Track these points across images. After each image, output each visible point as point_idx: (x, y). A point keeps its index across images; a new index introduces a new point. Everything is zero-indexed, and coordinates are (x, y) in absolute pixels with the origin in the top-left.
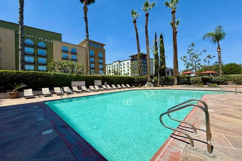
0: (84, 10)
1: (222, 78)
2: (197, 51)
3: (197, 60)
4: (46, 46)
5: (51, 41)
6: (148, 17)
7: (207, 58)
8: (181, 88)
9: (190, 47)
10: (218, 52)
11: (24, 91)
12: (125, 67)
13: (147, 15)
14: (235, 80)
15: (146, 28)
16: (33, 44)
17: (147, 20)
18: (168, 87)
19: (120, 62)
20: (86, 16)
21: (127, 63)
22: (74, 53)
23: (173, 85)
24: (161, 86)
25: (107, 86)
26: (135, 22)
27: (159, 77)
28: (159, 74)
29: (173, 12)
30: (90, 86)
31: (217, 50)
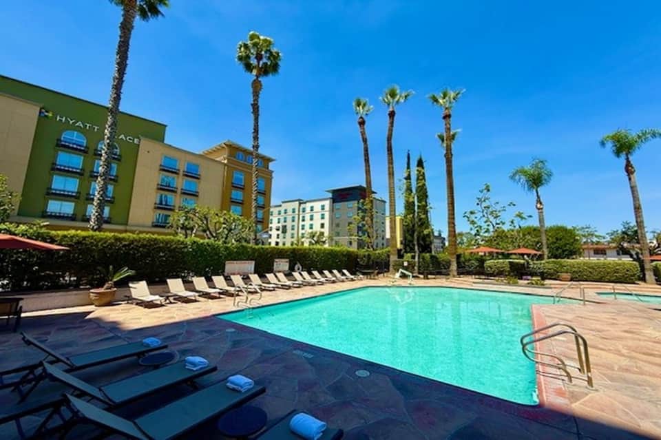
0: (253, 87)
1: (550, 266)
2: (497, 203)
3: (498, 222)
4: (118, 154)
5: (136, 141)
6: (393, 119)
7: (515, 219)
8: (472, 286)
9: (481, 191)
10: (539, 209)
11: (130, 287)
12: (315, 218)
13: (392, 115)
14: (574, 272)
15: (388, 140)
16: (85, 145)
17: (392, 123)
18: (438, 280)
19: (301, 202)
20: (257, 101)
21: (320, 208)
22: (192, 175)
23: (449, 275)
24: (422, 276)
25: (302, 273)
26: (362, 123)
27: (417, 255)
28: (416, 247)
29: (447, 117)
30: (267, 275)
31: (536, 206)
